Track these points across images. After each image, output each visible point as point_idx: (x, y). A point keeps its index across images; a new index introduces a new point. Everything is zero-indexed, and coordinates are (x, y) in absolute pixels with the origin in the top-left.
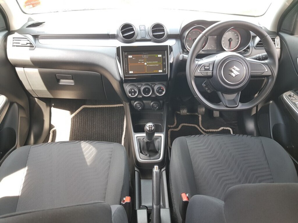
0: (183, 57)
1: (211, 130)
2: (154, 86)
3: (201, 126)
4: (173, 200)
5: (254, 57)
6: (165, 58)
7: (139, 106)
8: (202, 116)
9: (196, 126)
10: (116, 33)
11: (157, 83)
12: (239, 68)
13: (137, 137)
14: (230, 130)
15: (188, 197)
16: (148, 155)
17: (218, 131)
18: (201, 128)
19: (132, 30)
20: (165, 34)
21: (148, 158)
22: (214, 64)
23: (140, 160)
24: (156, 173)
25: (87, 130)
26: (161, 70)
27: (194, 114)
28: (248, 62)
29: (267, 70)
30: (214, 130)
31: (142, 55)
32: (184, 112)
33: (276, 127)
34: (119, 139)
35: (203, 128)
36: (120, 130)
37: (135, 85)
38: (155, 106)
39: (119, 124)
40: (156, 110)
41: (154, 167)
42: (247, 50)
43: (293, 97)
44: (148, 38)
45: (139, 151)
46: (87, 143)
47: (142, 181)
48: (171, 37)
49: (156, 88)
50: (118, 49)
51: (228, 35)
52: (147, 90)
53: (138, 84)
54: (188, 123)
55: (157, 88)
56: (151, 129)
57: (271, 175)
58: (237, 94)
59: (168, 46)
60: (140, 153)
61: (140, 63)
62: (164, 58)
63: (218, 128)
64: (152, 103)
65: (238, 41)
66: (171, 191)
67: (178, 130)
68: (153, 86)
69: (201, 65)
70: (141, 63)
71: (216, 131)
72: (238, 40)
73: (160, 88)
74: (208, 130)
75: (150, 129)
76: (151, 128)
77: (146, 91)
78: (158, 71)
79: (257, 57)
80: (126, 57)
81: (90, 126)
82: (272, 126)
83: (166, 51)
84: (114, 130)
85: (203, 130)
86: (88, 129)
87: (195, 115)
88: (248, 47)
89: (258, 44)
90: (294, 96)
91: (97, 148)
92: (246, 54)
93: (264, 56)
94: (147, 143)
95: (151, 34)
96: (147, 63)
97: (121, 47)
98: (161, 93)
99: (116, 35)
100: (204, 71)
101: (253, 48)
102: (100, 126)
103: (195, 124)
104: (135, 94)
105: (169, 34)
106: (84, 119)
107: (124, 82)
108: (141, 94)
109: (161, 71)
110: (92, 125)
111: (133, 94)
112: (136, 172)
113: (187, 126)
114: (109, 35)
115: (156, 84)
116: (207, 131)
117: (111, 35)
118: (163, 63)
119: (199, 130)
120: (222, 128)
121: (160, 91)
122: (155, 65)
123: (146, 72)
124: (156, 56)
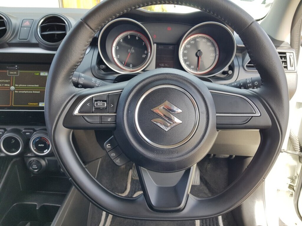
2: (31, 133)
31: (7, 70)
38: (35, 167)
42: (227, 71)
52: (13, 141)
55: (34, 140)
61: (2, 86)
65: (215, 57)
68: (27, 134)
70: (4, 86)
78: (39, 105)
79: (240, 84)
95: (39, 34)
96: (15, 86)
98: (41, 150)
115: (35, 131)
121: (39, 145)
122: (32, 92)
123: (12, 104)
124: (37, 74)
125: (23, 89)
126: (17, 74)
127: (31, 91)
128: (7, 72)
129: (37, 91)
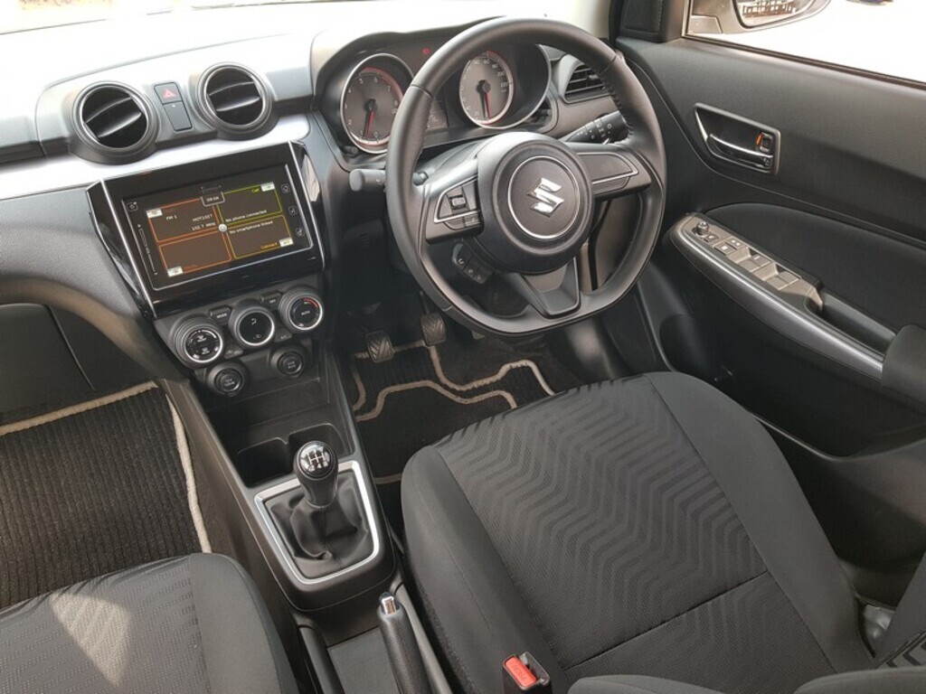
0: (363, 177)
1: (476, 384)
2: (278, 299)
3: (444, 380)
4: (465, 677)
5: (580, 132)
6: (292, 192)
7: (229, 383)
8: (440, 348)
9: (430, 384)
10: (65, 133)
11: (285, 289)
12: (559, 184)
13: (264, 502)
14: (529, 369)
15: (528, 666)
16: (329, 555)
17: (497, 381)
18: (446, 387)
19: (131, 107)
20: (261, 101)
21: (336, 566)
22: (476, 183)
23: (304, 583)
24: (393, 620)
25: (40, 518)
26: (288, 237)
27: (412, 346)
28: (575, 155)
29: (635, 172)
30: (487, 381)
31: (199, 196)
32: (382, 349)
33: (669, 329)
34: (178, 514)
35: (452, 385)
36: (172, 476)
37: (203, 316)
38: (291, 365)
39: (161, 457)
40: (297, 376)
41: (379, 604)
42: (543, 111)
43: (706, 232)
44: (199, 127)
45: (292, 553)
46: (78, 597)
47: (335, 653)
48: (286, 109)
49: (286, 305)
50: (95, 192)
51: (474, 73)
52: (254, 321)
53: (212, 310)
54: (401, 383)
55: (293, 307)
56: (322, 465)
57: (715, 484)
58: (566, 266)
59: (286, 145)
60: (299, 560)
61: (202, 229)
62: (286, 191)
63: (496, 372)
64: (275, 358)
65: (507, 88)
66: (447, 651)
67: (379, 415)
68: (272, 301)
69: (437, 194)
70: (205, 227)
71: (491, 383)
72: (503, 85)
73: (300, 305)
74: (469, 387)
75: (319, 466)
76: (321, 461)
77: (254, 328)
78: (279, 245)
79: (588, 132)
80: (140, 218)
81: (48, 498)
82: (655, 328)
83: (286, 166)
84: (150, 484)
85: (453, 391)
86: (43, 515)
87: (416, 348)
88: (544, 102)
89: (570, 87)
90: (710, 230)
91: (125, 603)
92: (542, 126)
93: (609, 126)
94: (315, 516)
95: (210, 111)
96: (225, 223)
97: (108, 182)
98: (308, 320)
99: (68, 141)
100: (453, 215)
101: (560, 104)
102: (89, 485)
103: (424, 379)
104: (212, 352)
105: (276, 99)
106: (13, 482)
107: (155, 315)
108: (238, 344)
109: (286, 242)
110: (56, 492)
111: (205, 351)
112: (304, 631)
113: (401, 392)
114: (38, 143)
115: (282, 294)
116: (468, 390)
117: (45, 142)
118: (286, 212)
119: (443, 395)
120: (505, 369)
121: (303, 314)
122: (259, 226)
123: (233, 257)
124: (256, 191)
125: (242, 223)
126: (221, 199)
127: (257, 224)
128: (200, 201)
129: (267, 221)
